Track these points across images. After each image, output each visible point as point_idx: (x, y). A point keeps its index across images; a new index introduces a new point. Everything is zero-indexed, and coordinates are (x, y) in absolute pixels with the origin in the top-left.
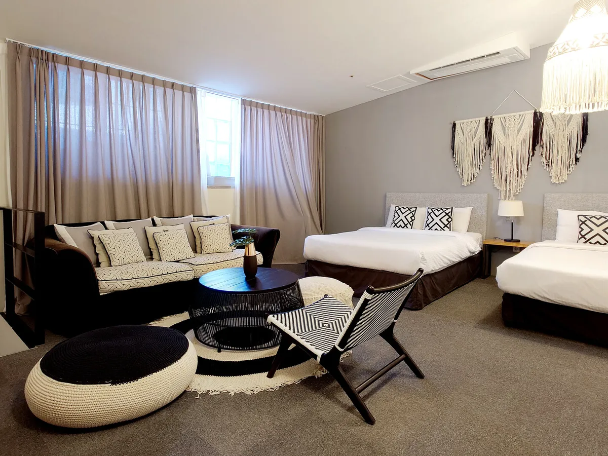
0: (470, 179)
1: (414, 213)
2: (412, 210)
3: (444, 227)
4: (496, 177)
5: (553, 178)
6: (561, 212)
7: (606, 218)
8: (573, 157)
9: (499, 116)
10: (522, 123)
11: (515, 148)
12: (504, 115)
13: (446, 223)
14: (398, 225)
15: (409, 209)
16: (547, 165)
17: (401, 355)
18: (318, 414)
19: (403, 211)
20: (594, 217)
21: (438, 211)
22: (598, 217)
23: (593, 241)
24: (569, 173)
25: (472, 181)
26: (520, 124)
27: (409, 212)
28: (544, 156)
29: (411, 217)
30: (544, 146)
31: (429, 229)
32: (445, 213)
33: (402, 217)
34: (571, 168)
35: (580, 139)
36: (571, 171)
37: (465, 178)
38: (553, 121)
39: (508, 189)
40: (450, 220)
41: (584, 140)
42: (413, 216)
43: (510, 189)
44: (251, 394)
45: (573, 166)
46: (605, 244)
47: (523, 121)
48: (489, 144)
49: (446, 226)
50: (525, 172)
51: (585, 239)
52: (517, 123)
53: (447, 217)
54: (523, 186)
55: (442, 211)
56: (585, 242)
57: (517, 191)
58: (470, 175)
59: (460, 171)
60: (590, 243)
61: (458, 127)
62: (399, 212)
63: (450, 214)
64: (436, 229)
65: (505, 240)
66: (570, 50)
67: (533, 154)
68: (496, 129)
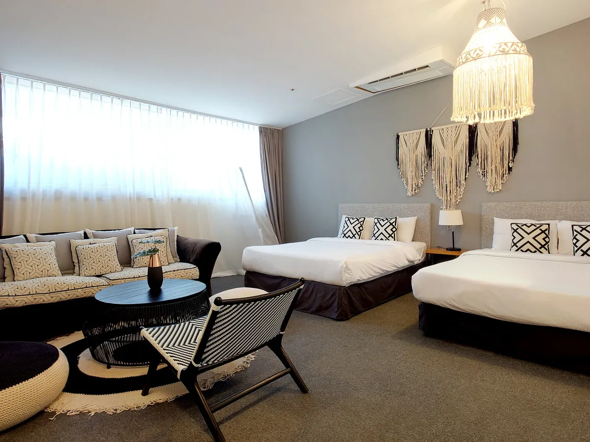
0: (414, 189)
1: (362, 223)
2: (360, 220)
3: (389, 237)
4: (437, 187)
5: (488, 187)
6: (497, 221)
7: (536, 226)
8: (506, 166)
9: (438, 128)
10: (459, 134)
11: (453, 158)
12: (443, 127)
13: (391, 232)
14: (347, 235)
15: (358, 220)
16: (482, 174)
17: (287, 368)
18: (171, 435)
19: (352, 221)
20: (525, 225)
21: (383, 221)
22: (529, 225)
23: (524, 248)
24: (503, 182)
25: (416, 192)
26: (457, 135)
27: (357, 222)
28: (480, 166)
29: (359, 228)
30: (479, 156)
31: (375, 239)
32: (390, 223)
33: (351, 227)
34: (505, 177)
35: (511, 148)
36: (505, 180)
37: (410, 188)
38: (487, 132)
39: (449, 198)
40: (394, 230)
41: (515, 149)
42: (361, 226)
43: (451, 199)
44: (112, 414)
45: (506, 175)
46: (535, 252)
47: (459, 133)
48: (430, 155)
49: (390, 235)
50: (463, 182)
51: (517, 247)
52: (454, 135)
53: (391, 227)
54: (462, 195)
55: (387, 221)
56: (517, 250)
58: (414, 186)
59: (404, 181)
60: (522, 250)
61: (401, 138)
62: (348, 222)
63: (394, 224)
64: (382, 239)
65: (447, 249)
66: (471, 59)
67: (470, 164)
68: (436, 140)
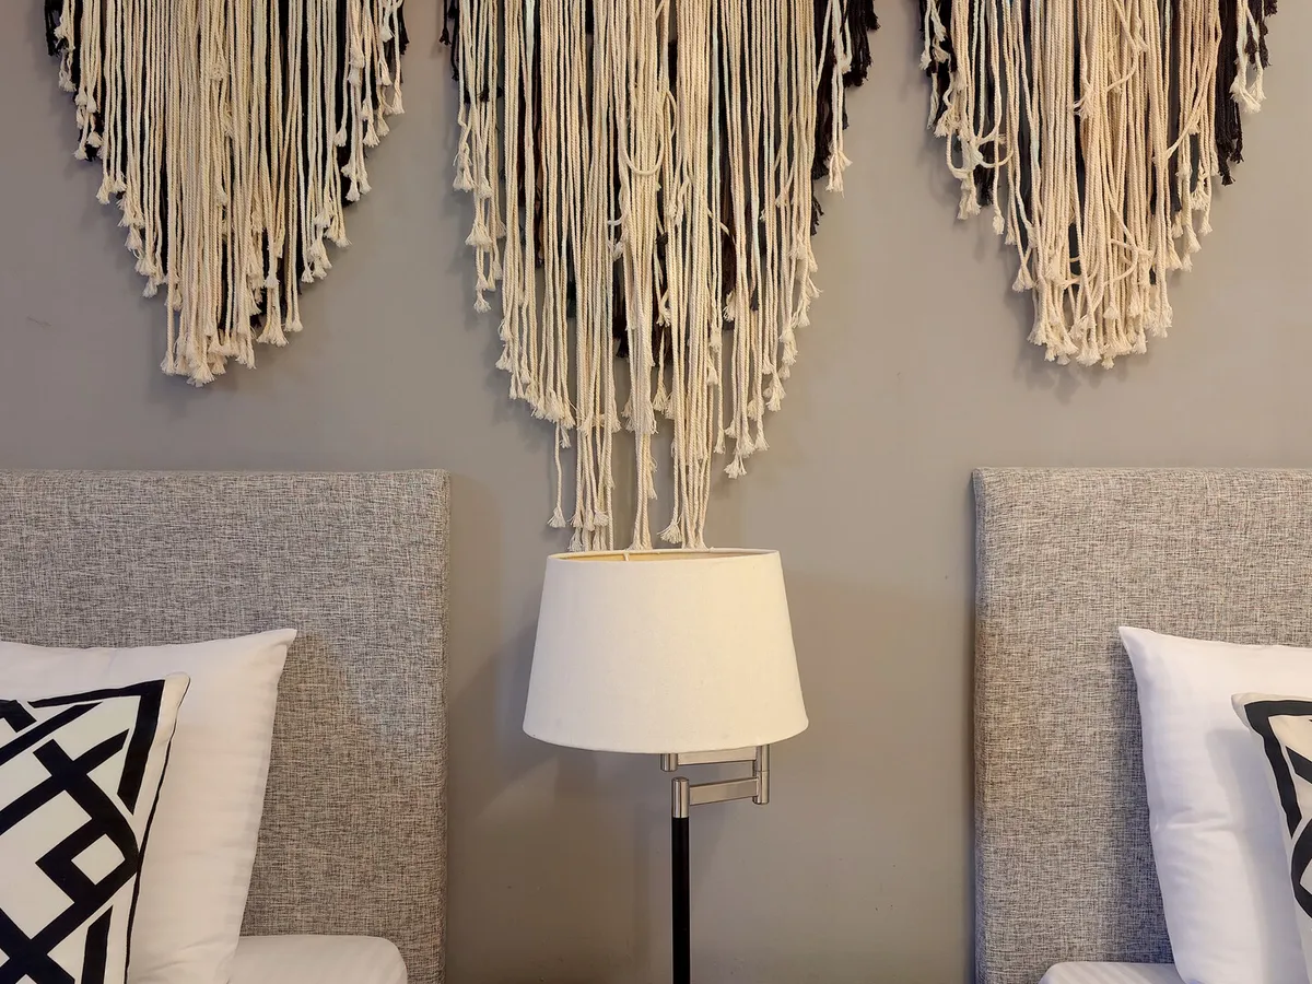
0: (245, 304)
37: (196, 284)
43: (666, 425)
54: (777, 393)
57: (730, 442)
58: (251, 261)
59: (130, 204)
